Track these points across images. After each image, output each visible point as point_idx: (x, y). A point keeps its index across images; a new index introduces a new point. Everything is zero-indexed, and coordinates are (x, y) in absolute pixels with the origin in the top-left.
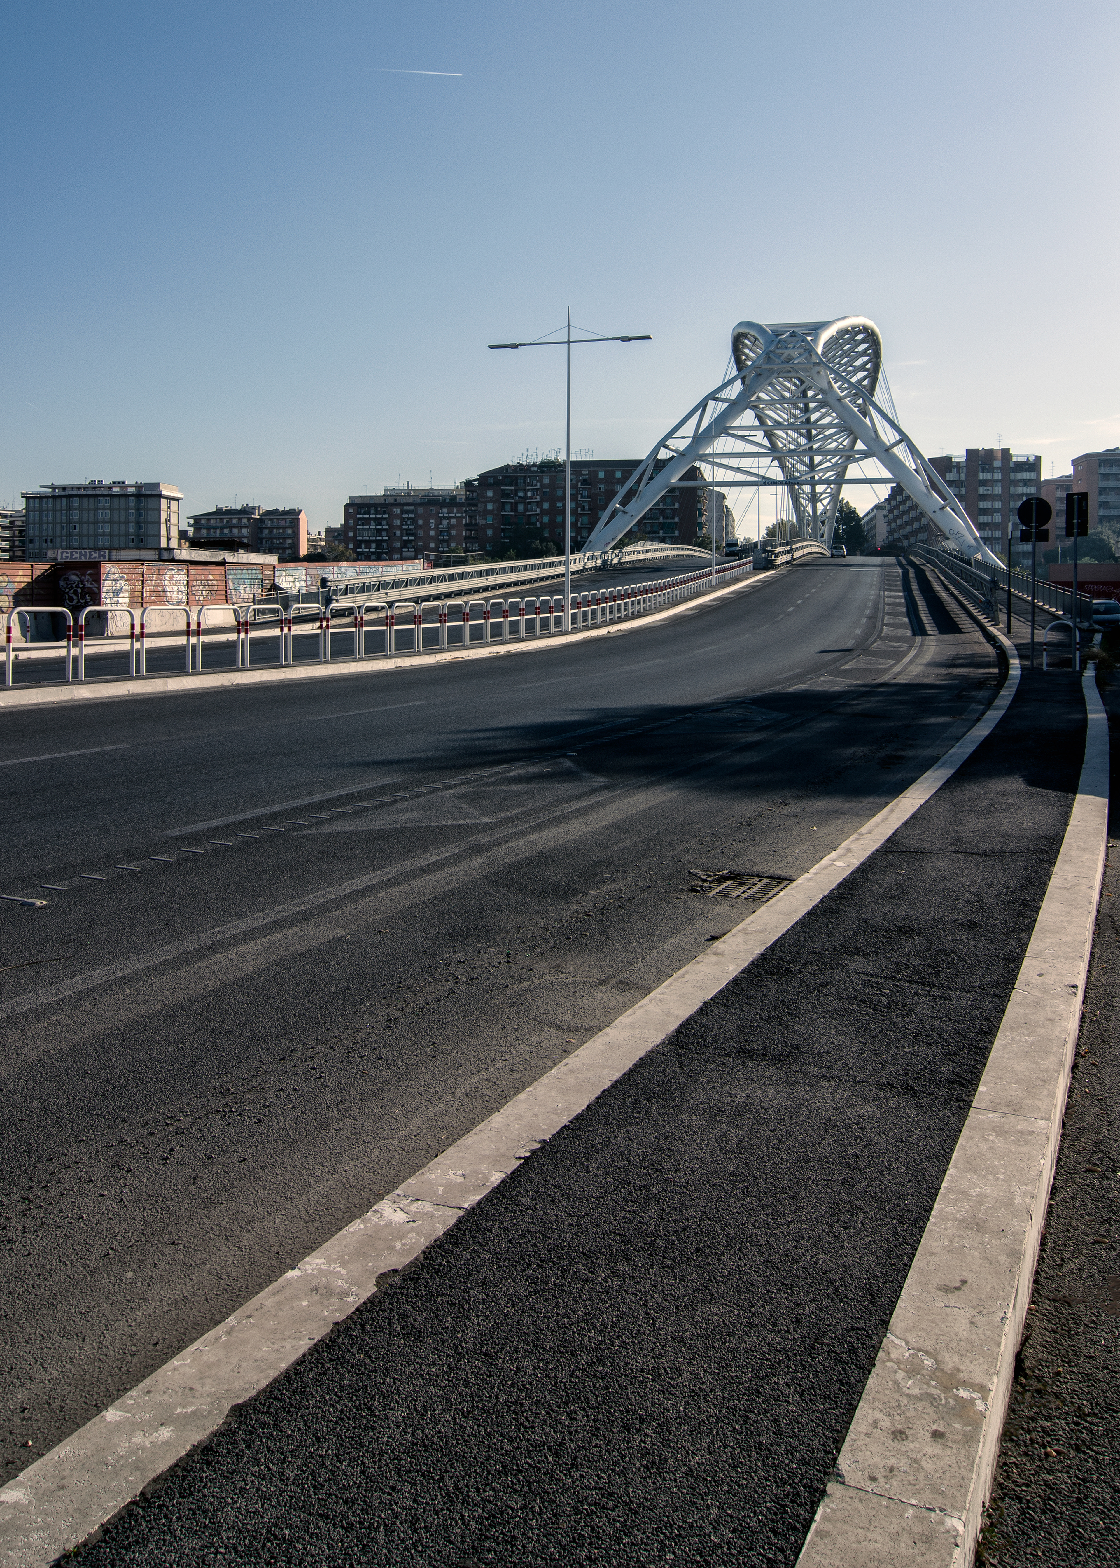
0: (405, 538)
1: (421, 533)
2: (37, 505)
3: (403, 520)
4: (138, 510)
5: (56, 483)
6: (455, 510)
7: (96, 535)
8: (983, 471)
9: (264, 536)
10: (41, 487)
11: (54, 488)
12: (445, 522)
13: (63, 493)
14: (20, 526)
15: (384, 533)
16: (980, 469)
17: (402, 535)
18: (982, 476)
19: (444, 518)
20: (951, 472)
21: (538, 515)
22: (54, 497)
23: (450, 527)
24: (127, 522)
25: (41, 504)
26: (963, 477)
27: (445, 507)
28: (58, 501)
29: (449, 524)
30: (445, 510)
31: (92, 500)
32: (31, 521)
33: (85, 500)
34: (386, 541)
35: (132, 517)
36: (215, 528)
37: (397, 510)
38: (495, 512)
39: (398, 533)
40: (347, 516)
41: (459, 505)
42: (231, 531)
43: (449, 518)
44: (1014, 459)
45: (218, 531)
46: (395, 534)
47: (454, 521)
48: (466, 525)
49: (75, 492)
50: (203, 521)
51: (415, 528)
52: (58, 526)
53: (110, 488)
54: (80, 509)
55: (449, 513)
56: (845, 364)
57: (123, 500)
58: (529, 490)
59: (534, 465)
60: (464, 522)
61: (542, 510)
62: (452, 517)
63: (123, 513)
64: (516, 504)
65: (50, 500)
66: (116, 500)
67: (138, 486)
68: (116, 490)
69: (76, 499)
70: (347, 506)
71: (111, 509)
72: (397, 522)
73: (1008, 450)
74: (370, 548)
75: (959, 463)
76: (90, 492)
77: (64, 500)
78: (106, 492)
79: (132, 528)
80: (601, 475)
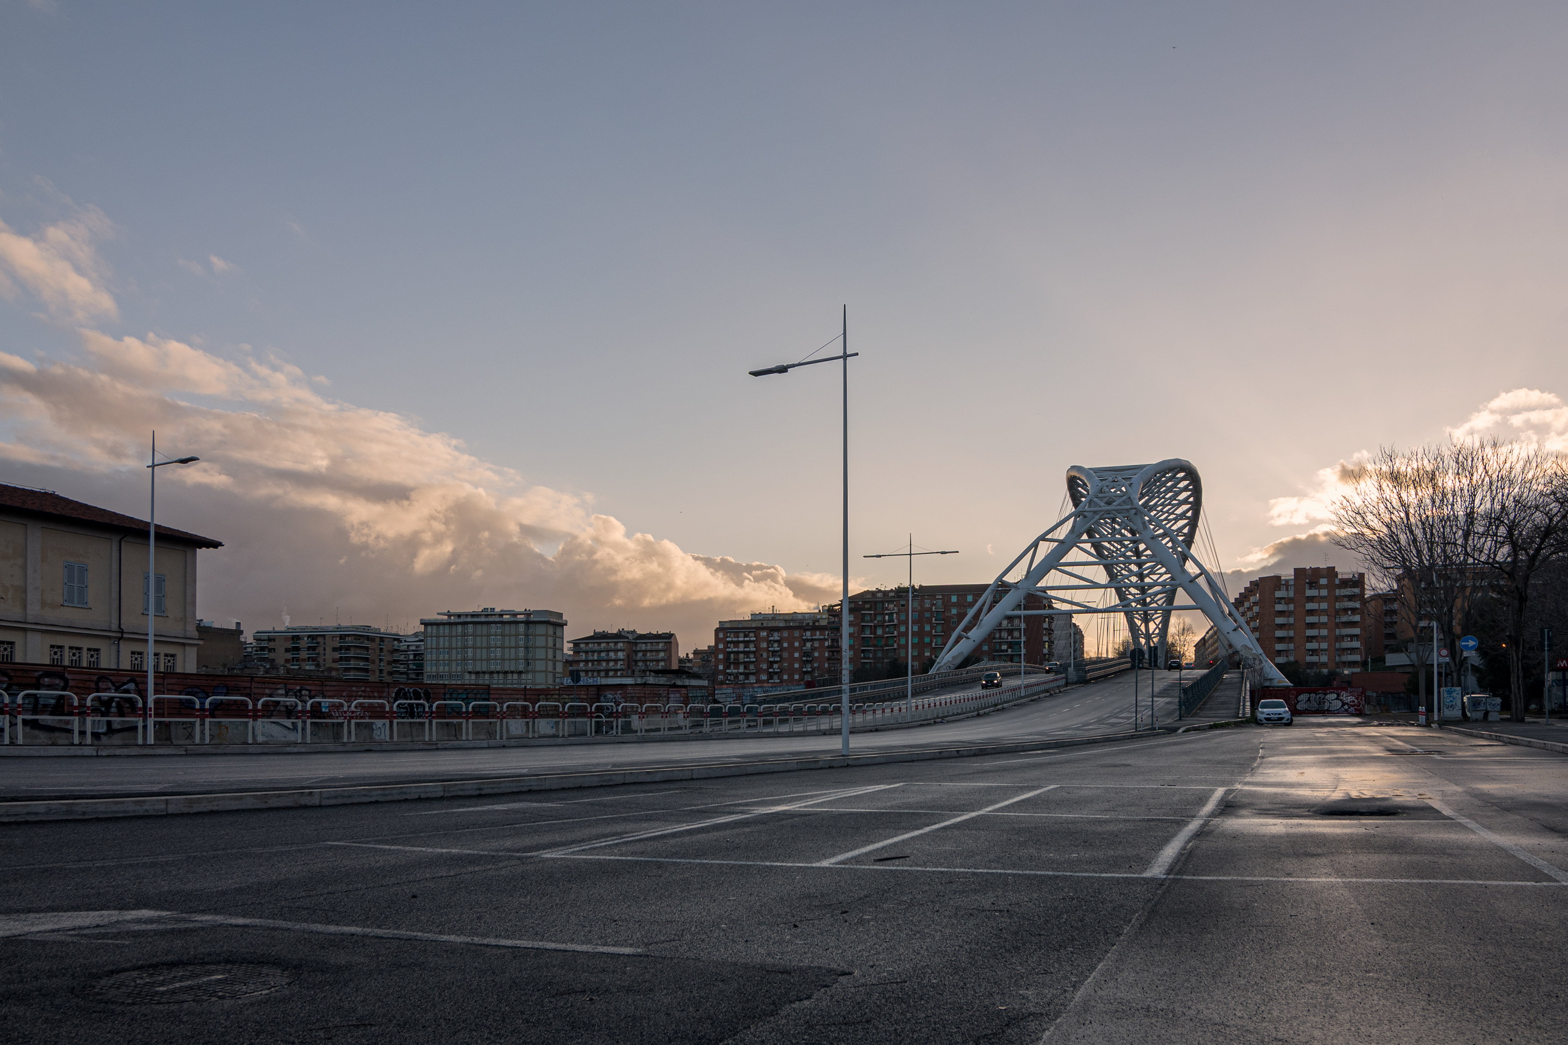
0: (771, 659)
1: (785, 655)
2: (434, 631)
3: (770, 643)
4: (527, 635)
5: (452, 611)
6: (818, 633)
7: (488, 660)
8: (1310, 589)
9: (638, 658)
10: (438, 614)
11: (449, 615)
12: (809, 645)
13: (458, 620)
14: (414, 651)
15: (752, 656)
16: (1307, 586)
17: (768, 657)
18: (1309, 593)
19: (808, 640)
20: (1280, 590)
21: (895, 637)
22: (450, 624)
23: (813, 649)
24: (517, 647)
25: (438, 630)
26: (1291, 594)
27: (808, 630)
28: (454, 627)
29: (812, 645)
30: (808, 633)
31: (485, 627)
32: (429, 646)
33: (479, 627)
34: (753, 662)
35: (521, 643)
36: (593, 652)
37: (764, 634)
38: (856, 635)
39: (765, 655)
40: (717, 640)
41: (822, 629)
42: (608, 655)
43: (812, 640)
44: (1340, 577)
45: (596, 654)
46: (762, 655)
47: (816, 644)
48: (828, 647)
49: (469, 619)
50: (582, 646)
51: (780, 650)
52: (454, 651)
53: (501, 615)
54: (475, 635)
55: (812, 636)
56: (1170, 498)
57: (513, 626)
58: (887, 614)
59: (892, 591)
60: (826, 644)
61: (899, 632)
62: (815, 640)
63: (513, 638)
64: (875, 627)
65: (447, 627)
66: (507, 627)
67: (528, 614)
68: (506, 617)
69: (470, 626)
70: (717, 631)
71: (503, 635)
72: (764, 645)
73: (1334, 568)
74: (738, 669)
75: (1287, 581)
76: (483, 619)
77: (460, 627)
78: (497, 619)
79: (521, 653)
80: (954, 599)
